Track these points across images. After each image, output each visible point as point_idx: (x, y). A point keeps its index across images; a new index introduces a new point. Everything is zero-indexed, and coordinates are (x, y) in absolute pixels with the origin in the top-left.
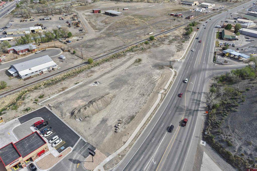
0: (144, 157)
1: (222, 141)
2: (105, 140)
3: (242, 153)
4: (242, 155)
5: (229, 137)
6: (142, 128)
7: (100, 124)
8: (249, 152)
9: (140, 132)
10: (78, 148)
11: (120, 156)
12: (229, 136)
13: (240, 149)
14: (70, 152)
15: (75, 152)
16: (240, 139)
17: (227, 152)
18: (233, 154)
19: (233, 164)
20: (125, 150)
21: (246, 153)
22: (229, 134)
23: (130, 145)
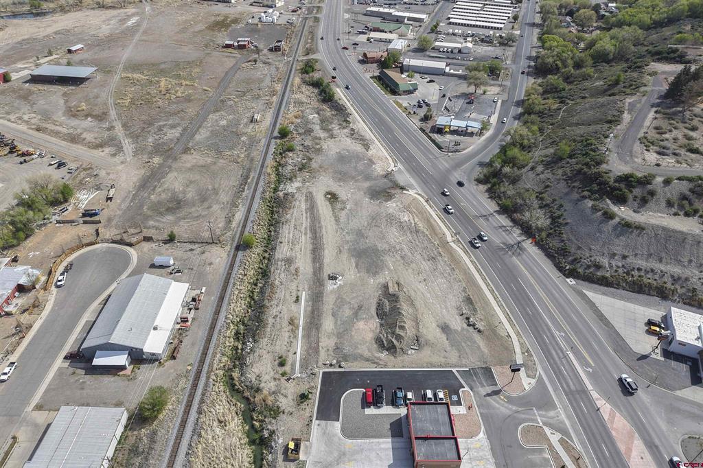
0: (547, 337)
1: (589, 267)
2: (486, 350)
3: (615, 269)
4: (616, 271)
5: (592, 259)
6: (500, 306)
7: (447, 335)
8: (620, 265)
9: (504, 312)
10: (472, 384)
11: (526, 354)
12: (590, 257)
13: (611, 267)
14: (472, 395)
15: (475, 389)
16: (603, 255)
17: (603, 276)
18: (608, 275)
19: (615, 286)
20: (521, 344)
21: (618, 267)
22: (588, 255)
23: (518, 334)
